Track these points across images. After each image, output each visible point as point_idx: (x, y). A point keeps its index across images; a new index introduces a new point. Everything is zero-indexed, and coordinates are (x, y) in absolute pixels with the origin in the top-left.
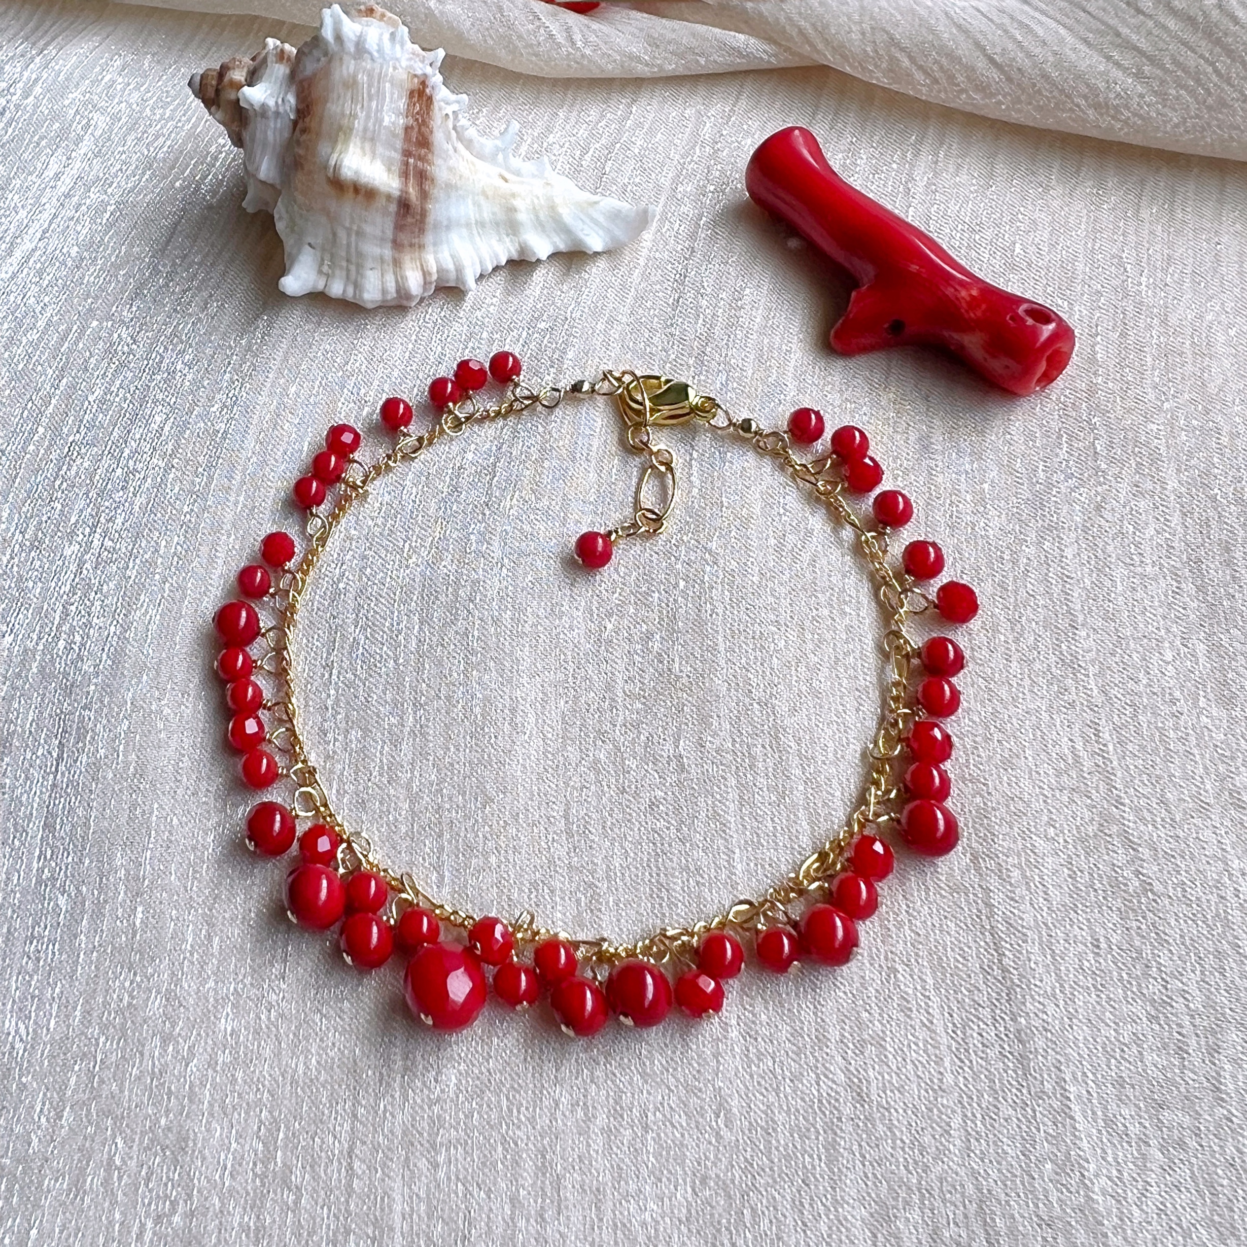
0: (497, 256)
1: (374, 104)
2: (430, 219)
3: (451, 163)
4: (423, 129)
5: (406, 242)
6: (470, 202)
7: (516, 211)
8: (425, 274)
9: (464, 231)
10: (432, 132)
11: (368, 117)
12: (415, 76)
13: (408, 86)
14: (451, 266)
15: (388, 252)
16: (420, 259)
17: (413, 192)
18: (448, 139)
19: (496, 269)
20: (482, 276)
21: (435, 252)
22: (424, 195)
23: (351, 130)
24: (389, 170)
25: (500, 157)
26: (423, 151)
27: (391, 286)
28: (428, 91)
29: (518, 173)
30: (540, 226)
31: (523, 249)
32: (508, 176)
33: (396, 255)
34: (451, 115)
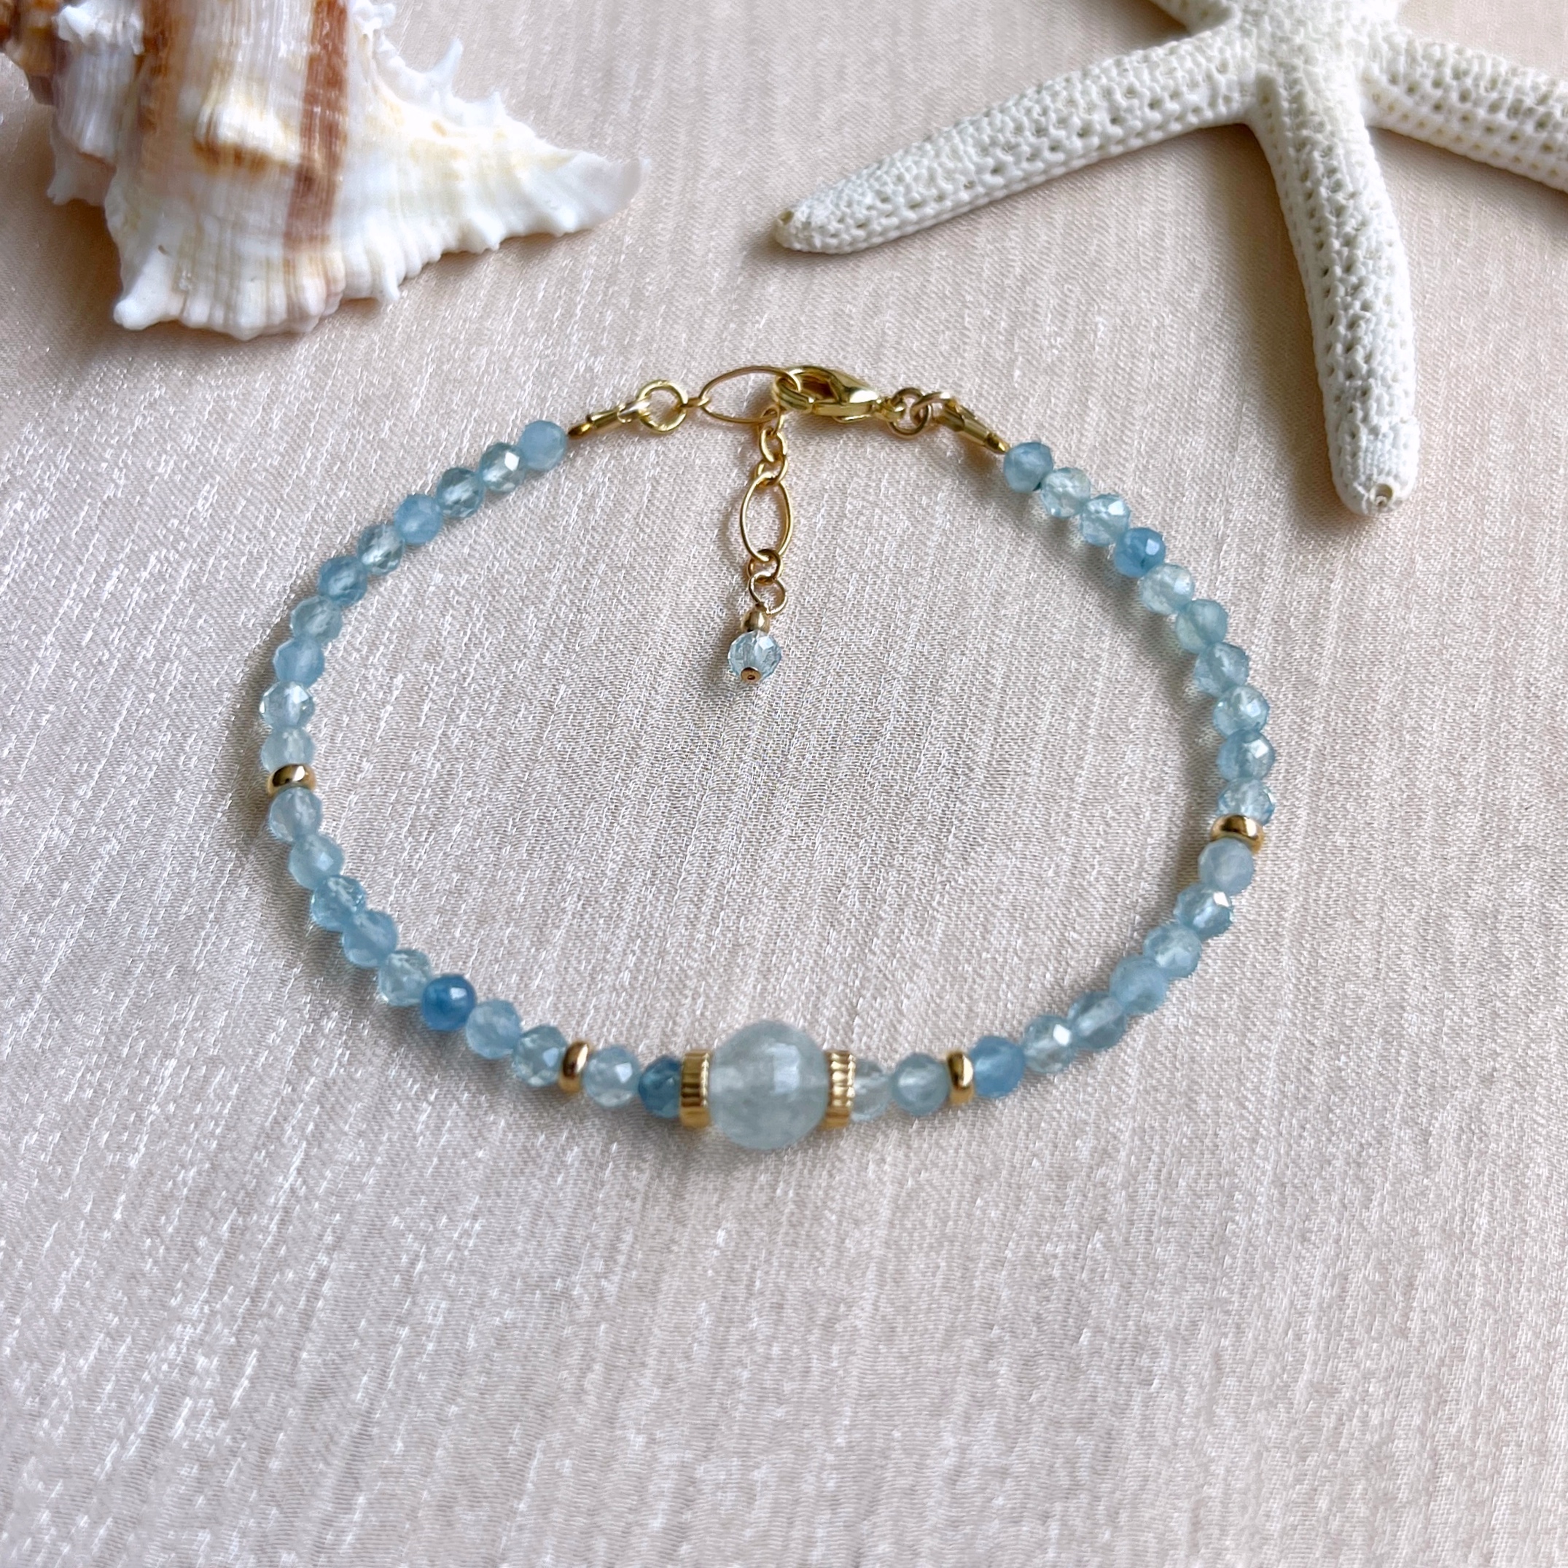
0: (428, 247)
1: (265, 25)
2: (340, 196)
3: (371, 110)
4: (335, 60)
5: (304, 235)
6: (393, 168)
7: (456, 177)
8: (329, 281)
9: (384, 211)
10: (345, 63)
11: (256, 46)
14: (365, 267)
15: (276, 251)
16: (323, 261)
17: (318, 158)
18: (367, 74)
19: (427, 266)
20: (406, 279)
21: (344, 247)
22: (333, 161)
23: (231, 64)
24: (286, 126)
25: (436, 96)
26: (333, 94)
27: (280, 304)
29: (458, 120)
30: (489, 198)
31: (466, 235)
32: (445, 124)
33: (290, 257)
34: (371, 36)
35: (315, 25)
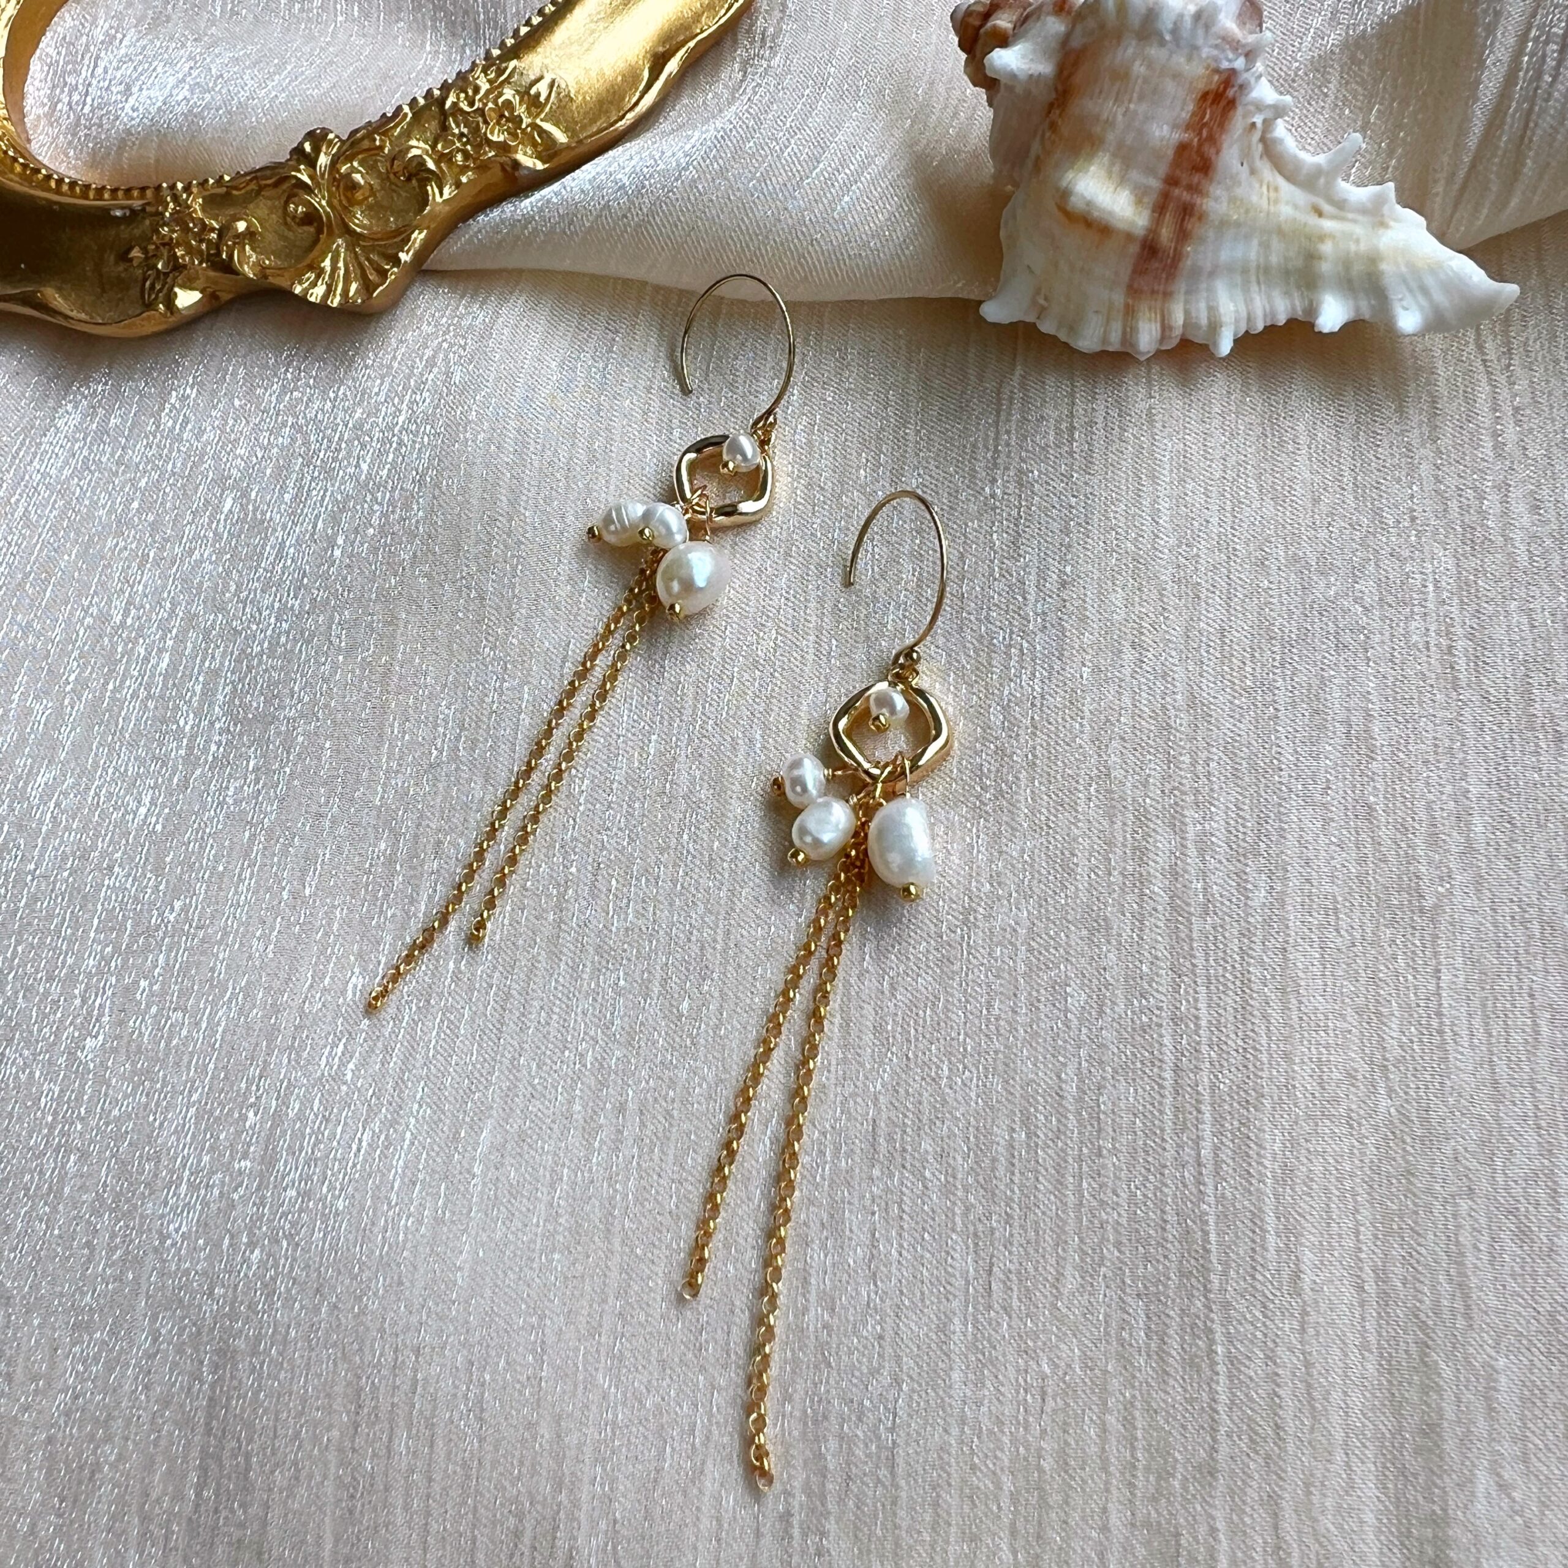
0: (1273, 314)
1: (1143, 108)
2: (1187, 264)
3: (1239, 191)
4: (1208, 147)
5: (1146, 288)
6: (1255, 242)
7: (1320, 258)
8: (1166, 328)
9: (1238, 279)
10: (1218, 152)
12: (1217, 71)
13: (1201, 86)
14: (1204, 321)
15: (1119, 298)
16: (1163, 310)
17: (1166, 234)
18: (1246, 156)
21: (1186, 302)
22: (1183, 235)
23: (1102, 138)
24: (1139, 202)
25: (1321, 181)
26: (1196, 178)
27: (1115, 338)
28: (1230, 93)
29: (1340, 204)
30: (1348, 283)
32: (1326, 208)
33: (1130, 302)
34: (1259, 124)
35: (1194, 114)
